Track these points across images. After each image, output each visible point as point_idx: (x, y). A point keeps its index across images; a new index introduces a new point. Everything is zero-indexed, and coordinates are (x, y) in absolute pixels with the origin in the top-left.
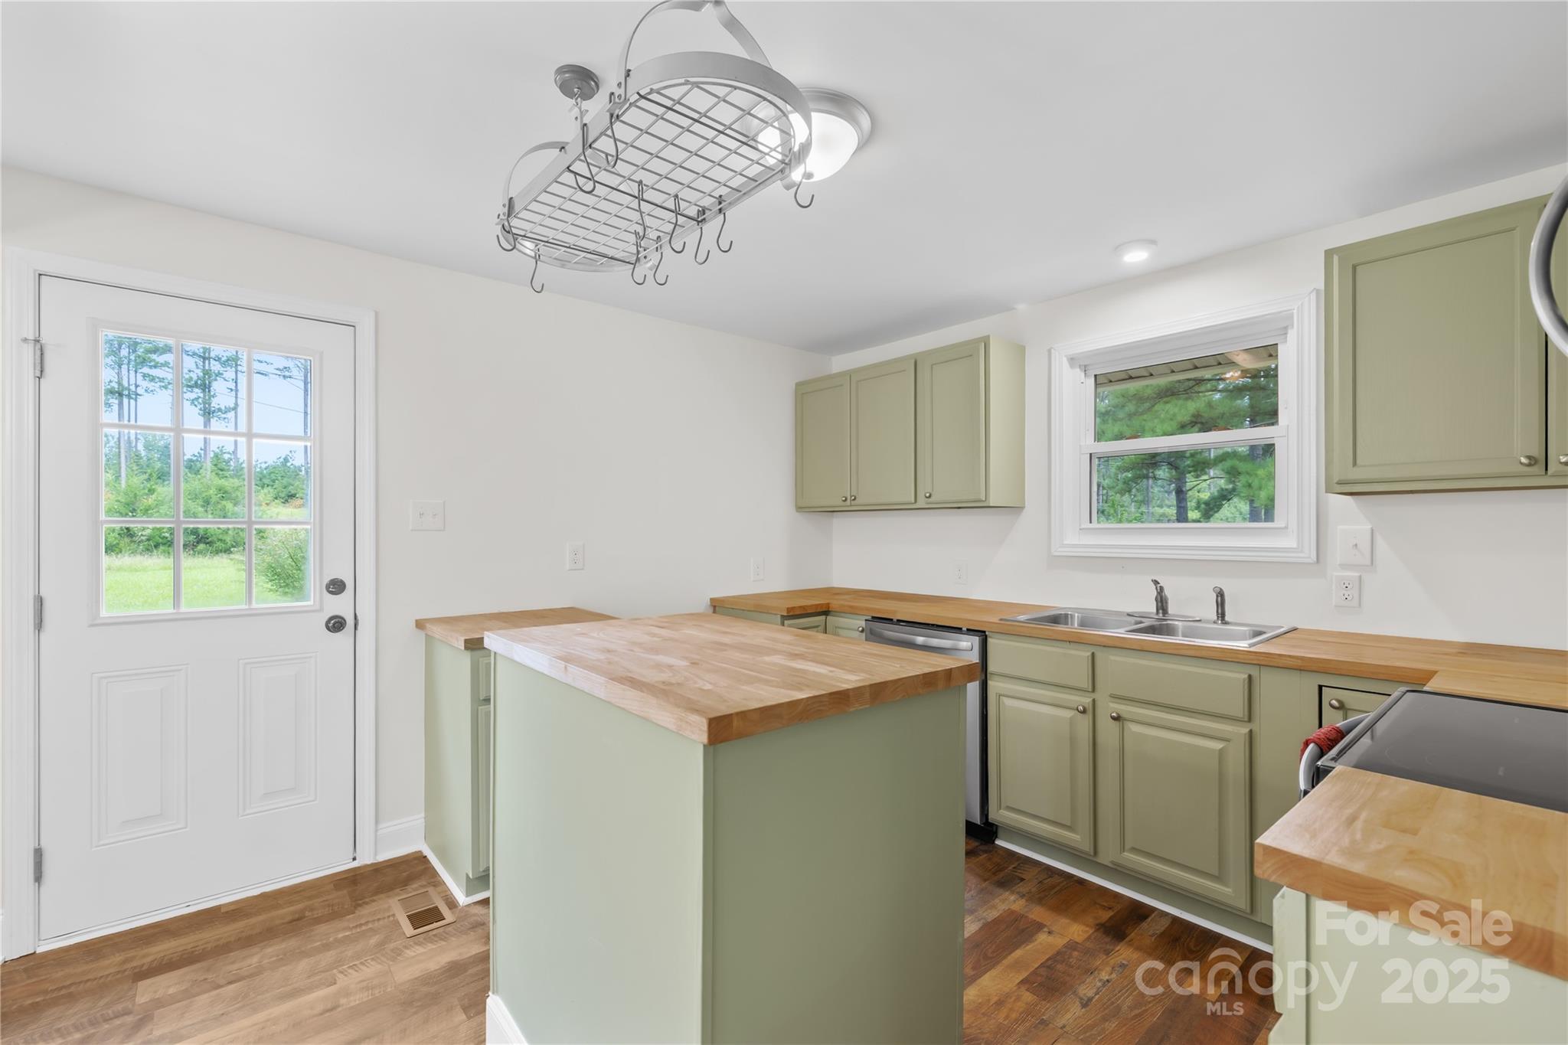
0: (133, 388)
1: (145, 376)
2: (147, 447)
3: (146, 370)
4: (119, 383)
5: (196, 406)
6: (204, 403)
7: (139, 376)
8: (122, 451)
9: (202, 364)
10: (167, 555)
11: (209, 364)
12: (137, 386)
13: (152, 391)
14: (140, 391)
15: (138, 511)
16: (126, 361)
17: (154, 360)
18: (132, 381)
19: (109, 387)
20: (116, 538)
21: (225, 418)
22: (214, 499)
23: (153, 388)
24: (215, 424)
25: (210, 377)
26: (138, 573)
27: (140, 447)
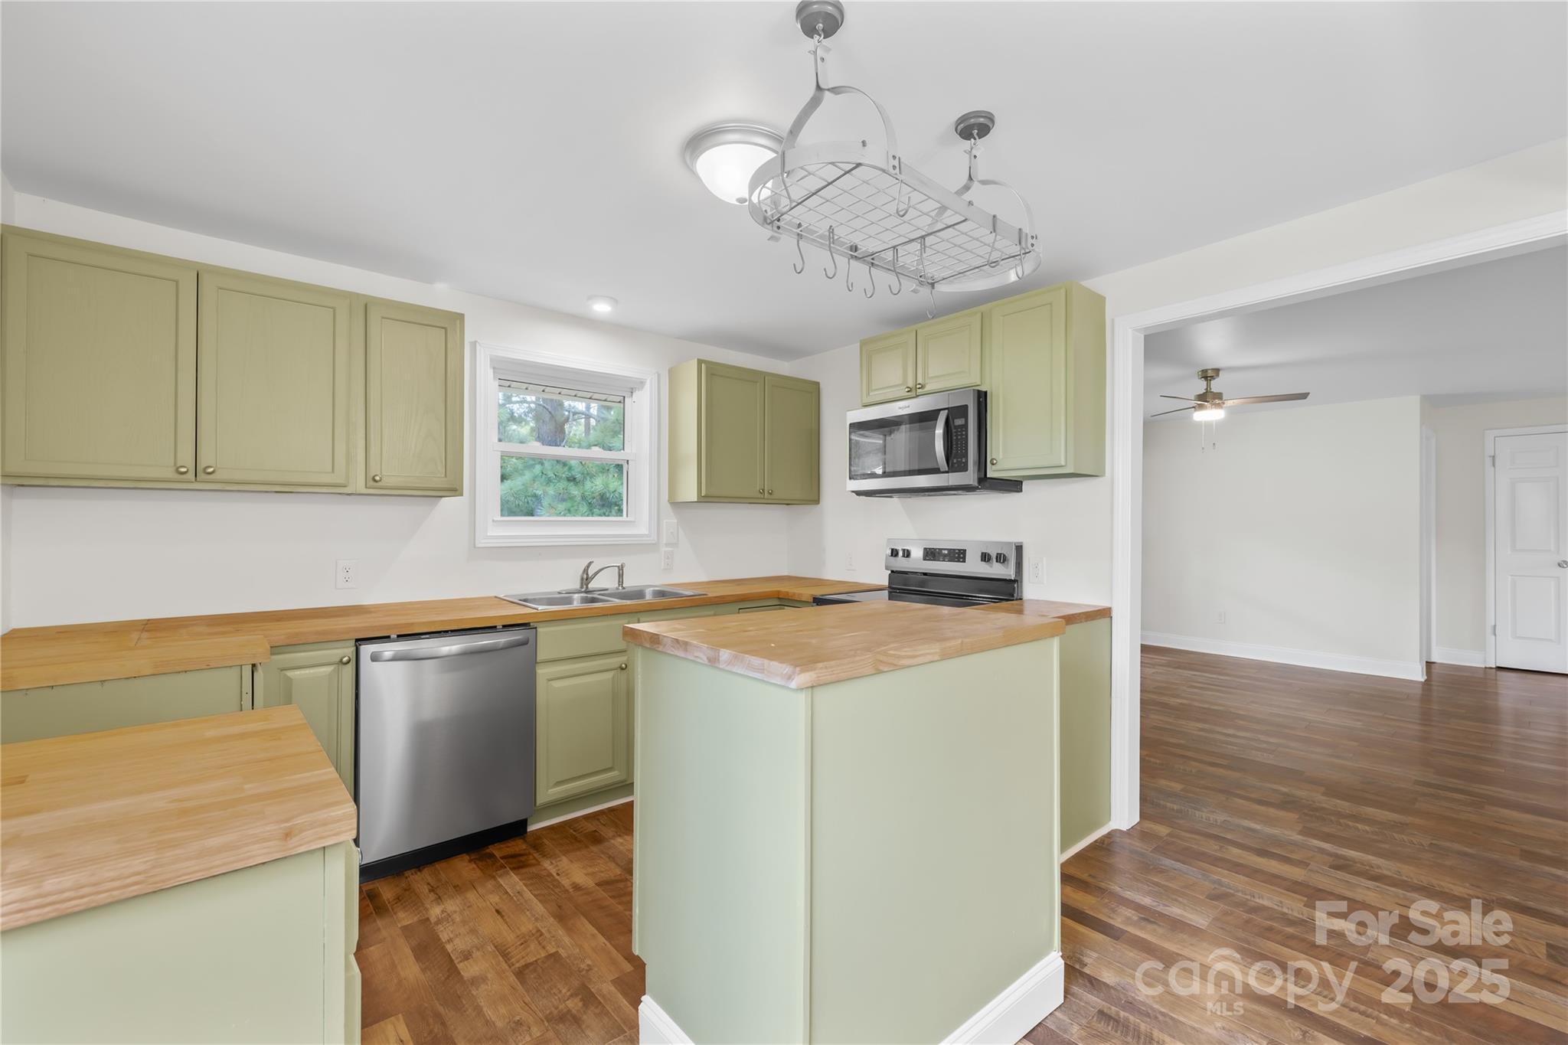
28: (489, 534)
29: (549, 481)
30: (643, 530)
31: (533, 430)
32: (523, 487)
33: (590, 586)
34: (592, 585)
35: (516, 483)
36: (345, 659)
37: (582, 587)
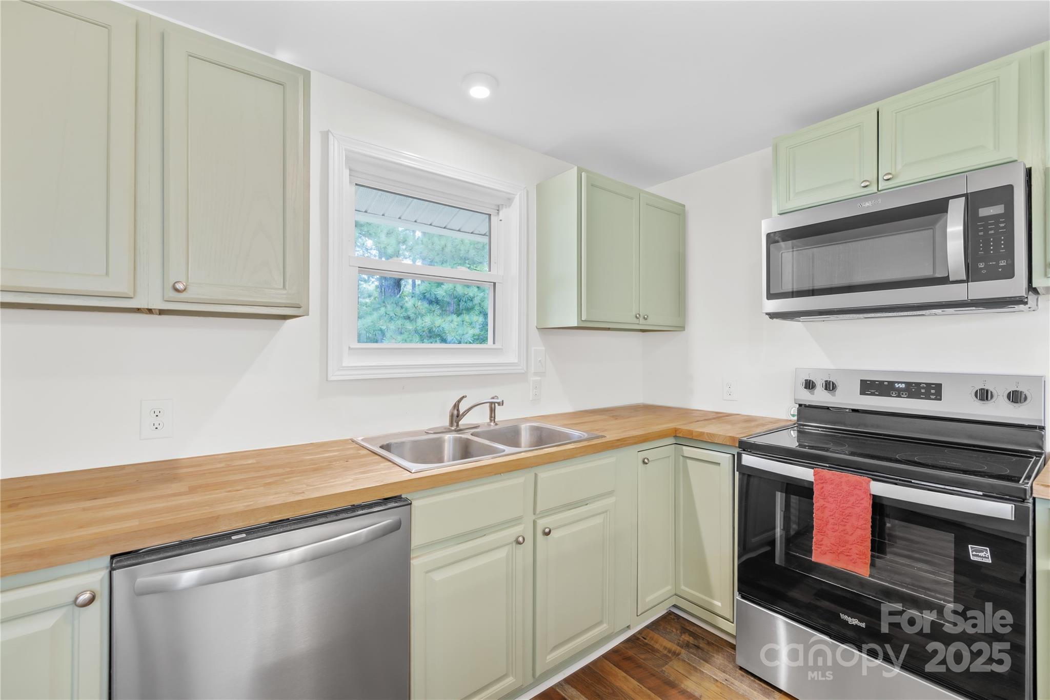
28: (344, 365)
29: (391, 319)
30: (511, 357)
31: (377, 287)
32: (372, 324)
33: (460, 423)
34: (463, 422)
35: (368, 320)
36: (86, 596)
37: (451, 424)
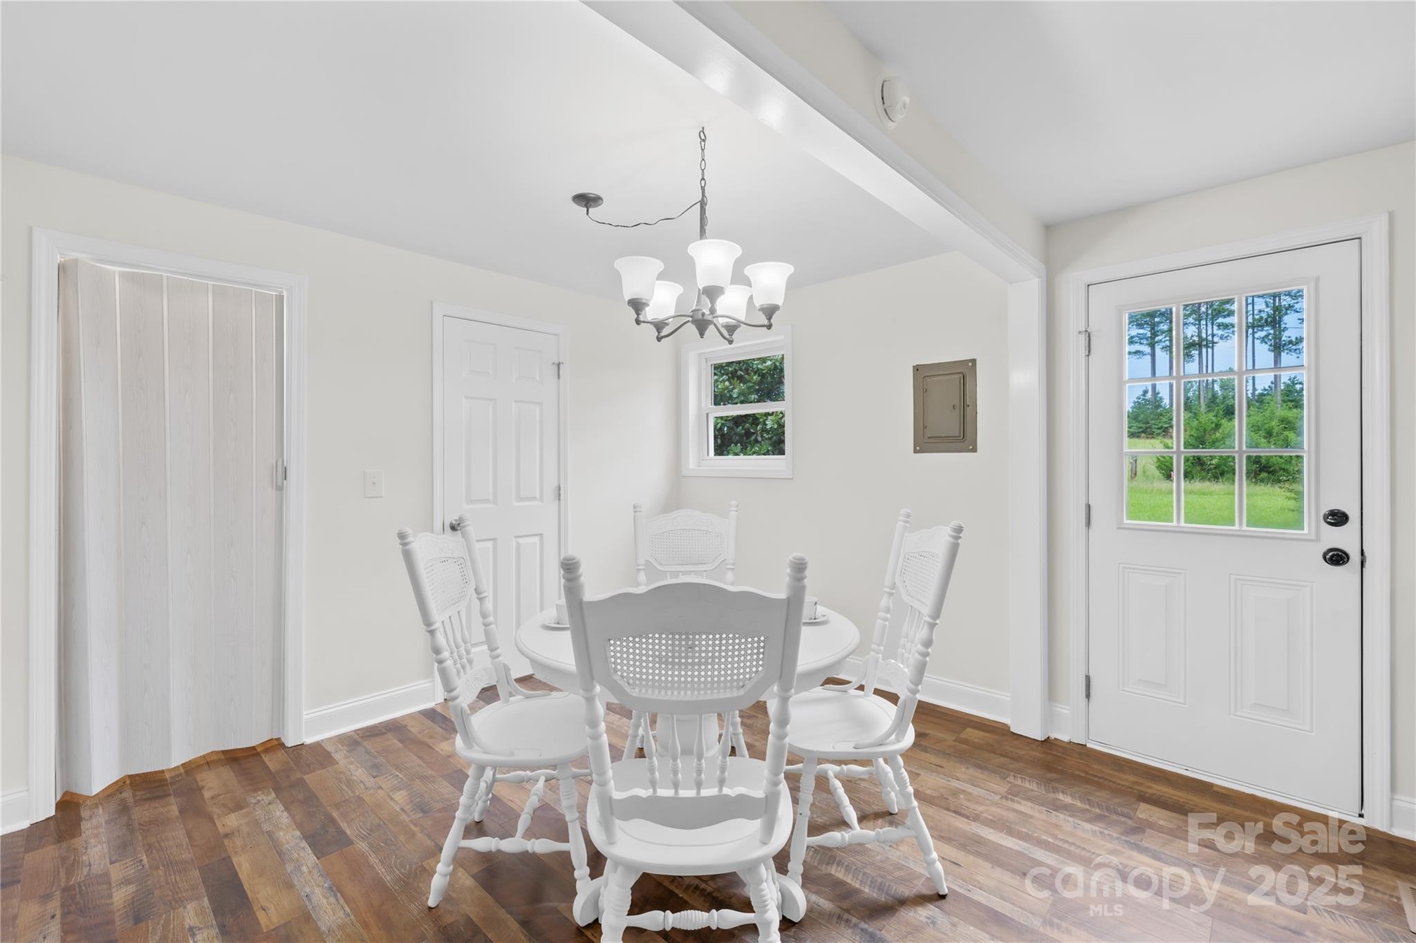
0: (1210, 338)
1: (1219, 326)
2: (1222, 387)
3: (1220, 320)
4: (1199, 336)
5: (1266, 343)
6: (1275, 338)
7: (1215, 328)
8: (1201, 392)
9: (1272, 301)
10: (1231, 482)
11: (1280, 300)
12: (1213, 335)
13: (1226, 337)
14: (1216, 339)
15: (1207, 444)
16: (1204, 316)
17: (1228, 309)
18: (1210, 332)
19: (1191, 341)
20: (1190, 467)
21: (1296, 350)
22: (1276, 430)
23: (1227, 334)
24: (1286, 358)
25: (1280, 313)
26: (1205, 496)
27: (1217, 387)
